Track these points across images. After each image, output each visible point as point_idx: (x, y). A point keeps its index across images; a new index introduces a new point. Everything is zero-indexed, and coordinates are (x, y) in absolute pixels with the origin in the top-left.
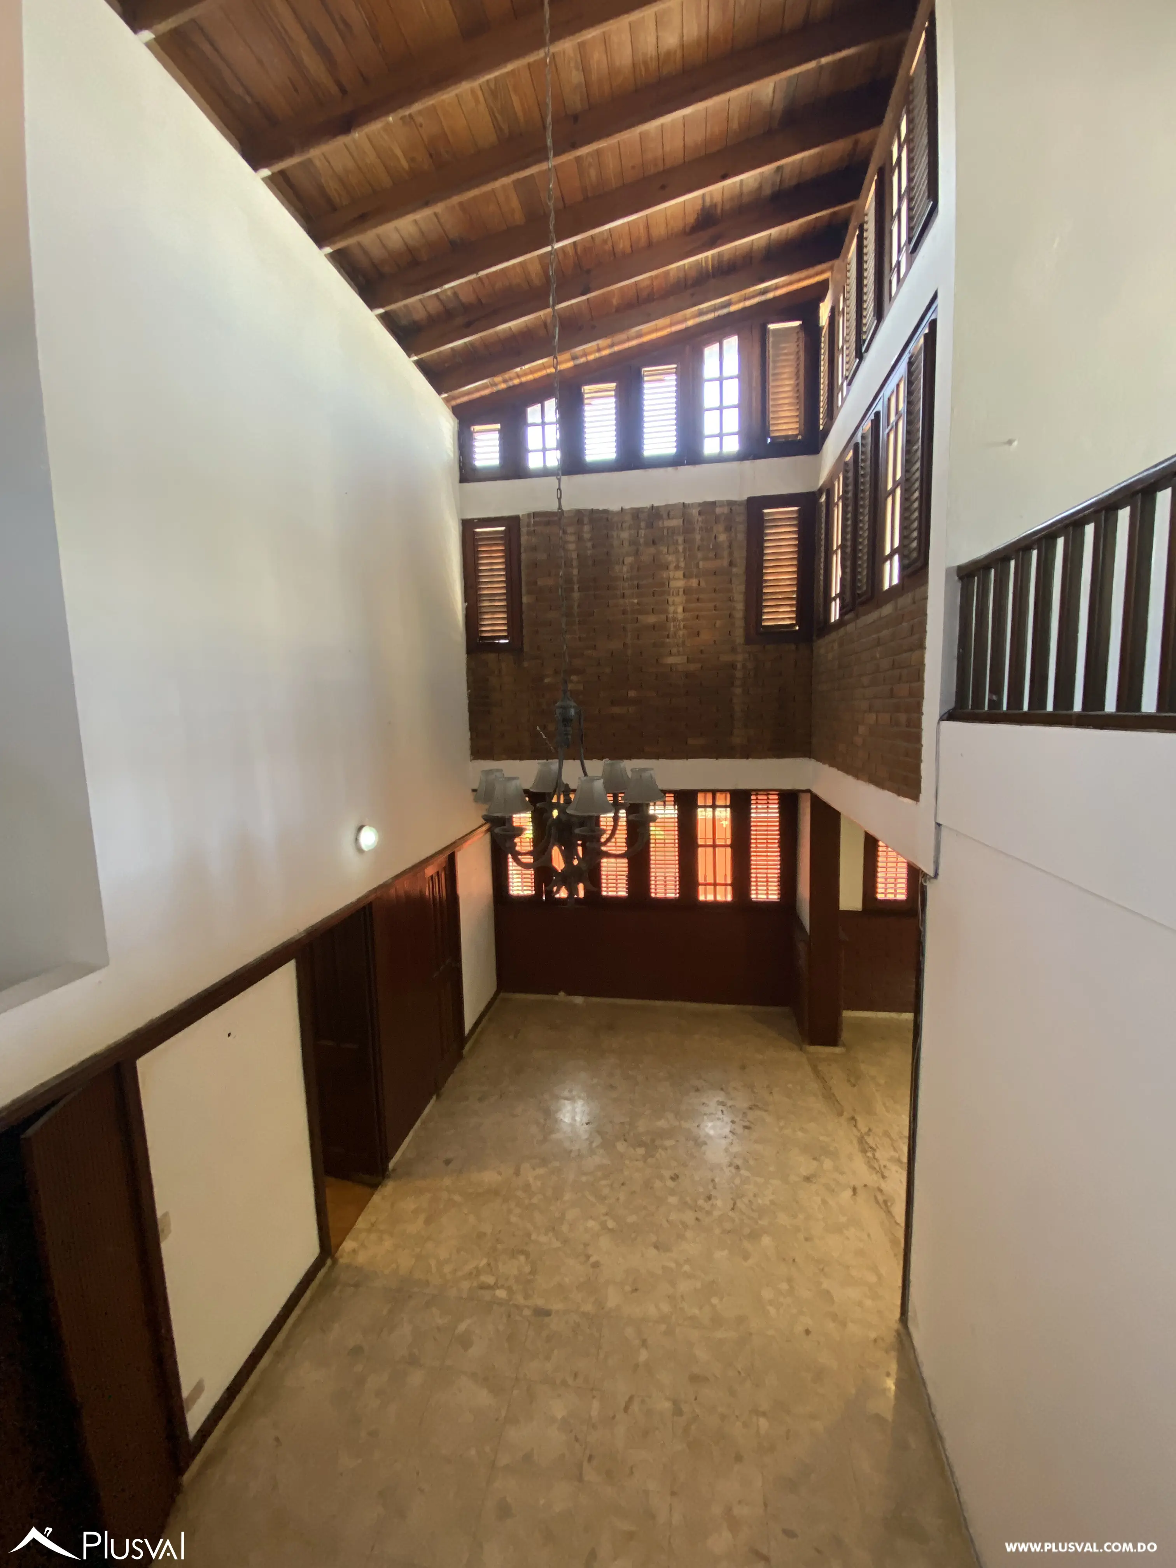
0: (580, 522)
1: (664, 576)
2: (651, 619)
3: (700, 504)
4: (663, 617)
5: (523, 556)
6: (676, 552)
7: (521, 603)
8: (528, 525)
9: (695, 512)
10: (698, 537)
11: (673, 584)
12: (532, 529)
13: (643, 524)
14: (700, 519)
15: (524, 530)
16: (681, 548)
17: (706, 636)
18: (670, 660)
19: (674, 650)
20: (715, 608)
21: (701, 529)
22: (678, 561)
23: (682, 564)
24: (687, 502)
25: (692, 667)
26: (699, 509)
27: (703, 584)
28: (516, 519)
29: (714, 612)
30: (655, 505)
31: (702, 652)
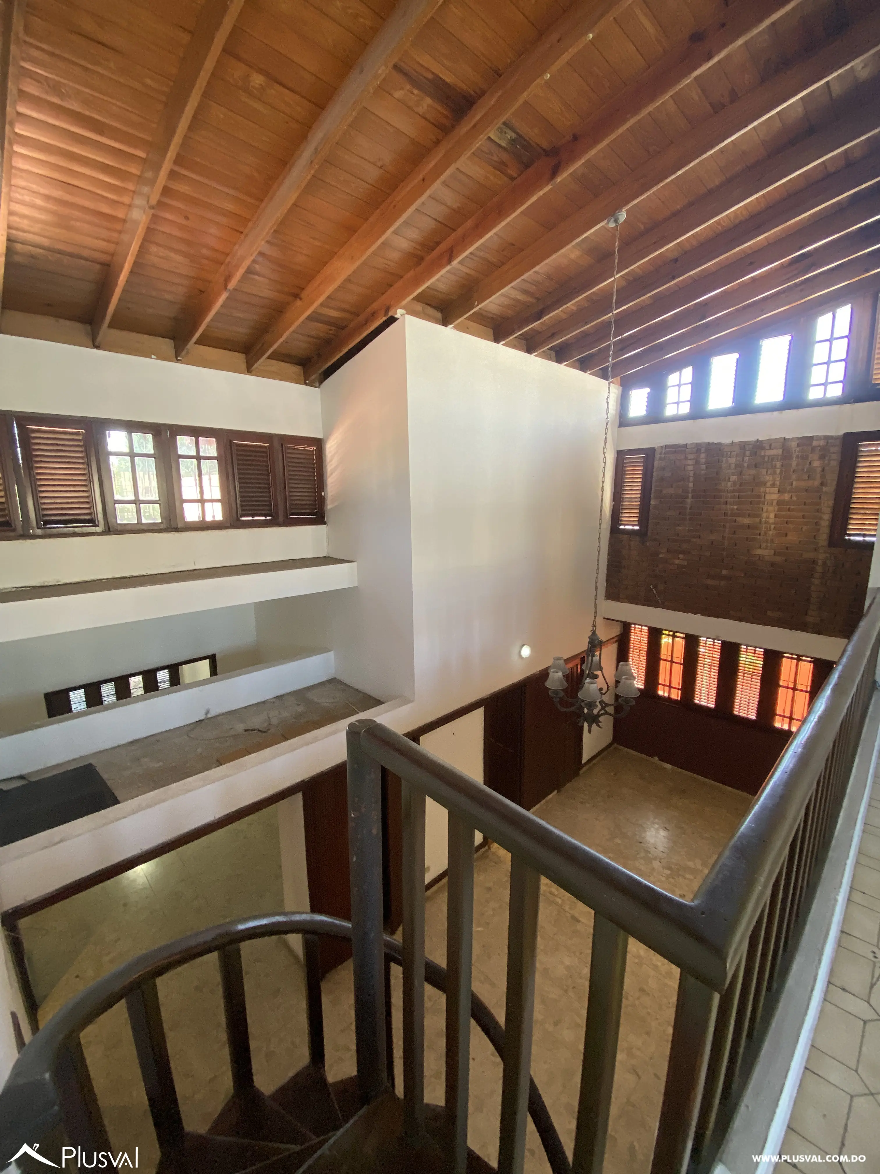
0: (698, 451)
1: (761, 491)
2: (747, 521)
3: (799, 439)
4: (758, 520)
5: (654, 474)
6: (775, 473)
7: (650, 504)
8: (661, 454)
9: (794, 444)
10: (794, 463)
11: (768, 497)
12: (663, 456)
13: (748, 453)
14: (798, 449)
15: (657, 456)
16: (778, 471)
17: (792, 538)
18: (759, 552)
19: (764, 545)
20: (803, 517)
21: (797, 457)
22: (774, 480)
23: (778, 483)
24: (787, 437)
25: (778, 559)
26: (798, 442)
27: (794, 498)
28: (653, 450)
29: (802, 520)
30: (760, 439)
31: (787, 548)
